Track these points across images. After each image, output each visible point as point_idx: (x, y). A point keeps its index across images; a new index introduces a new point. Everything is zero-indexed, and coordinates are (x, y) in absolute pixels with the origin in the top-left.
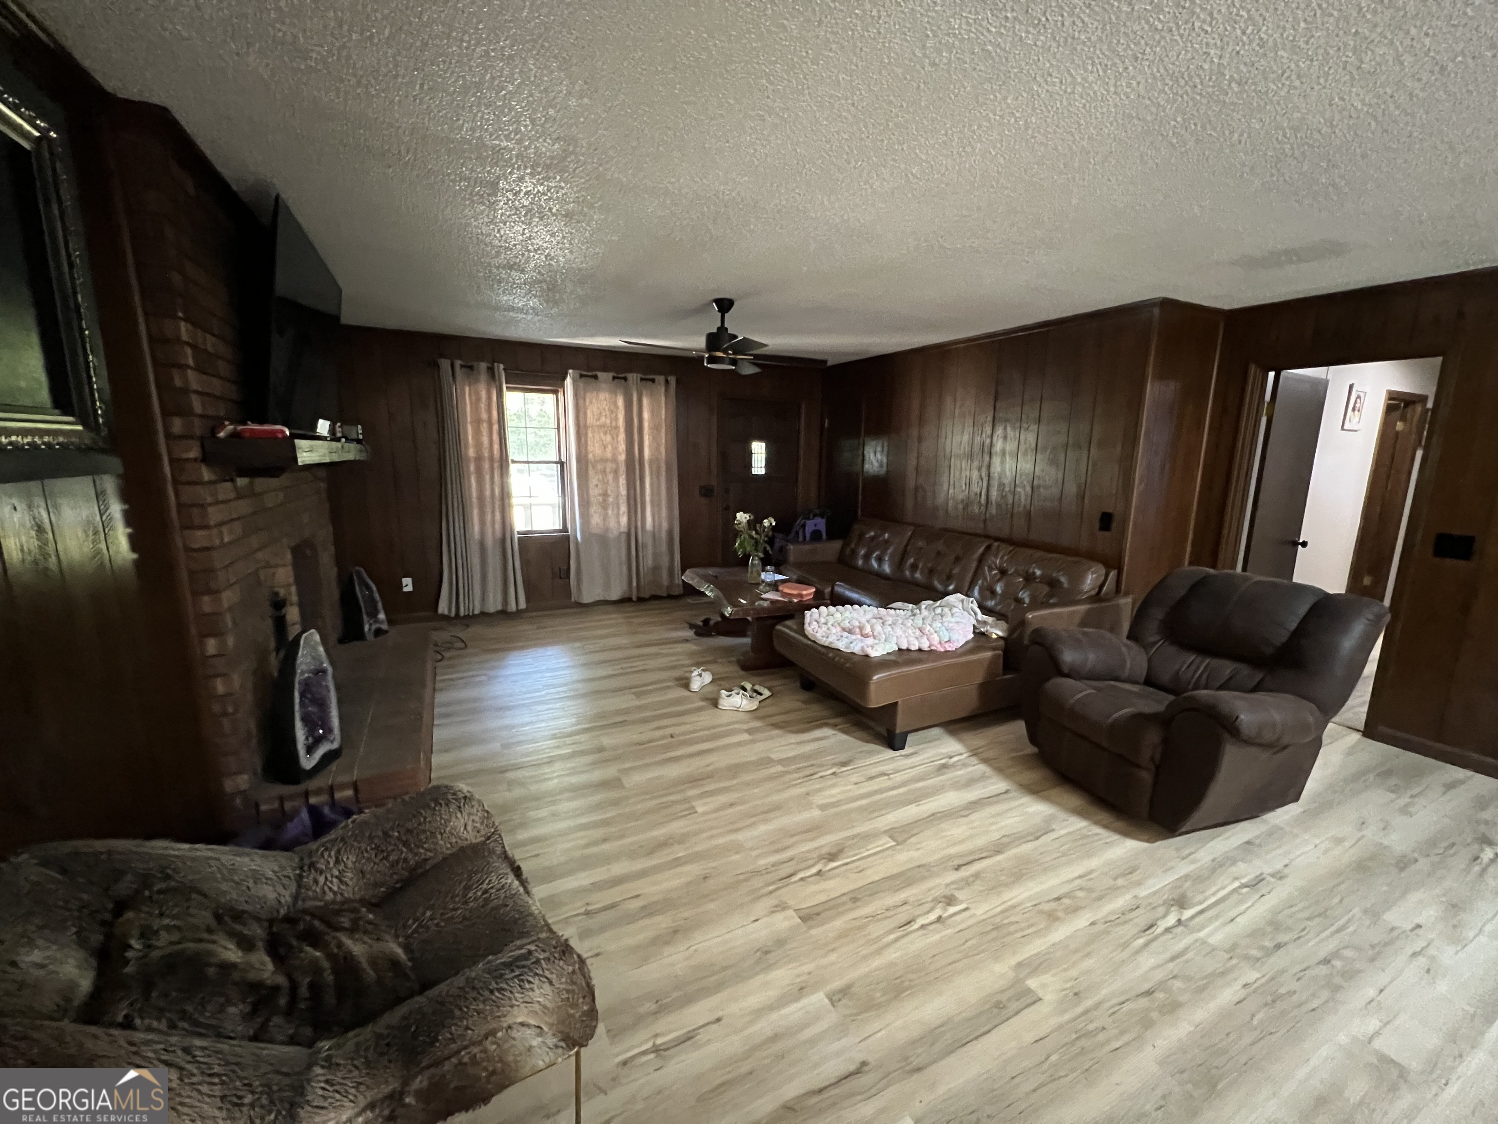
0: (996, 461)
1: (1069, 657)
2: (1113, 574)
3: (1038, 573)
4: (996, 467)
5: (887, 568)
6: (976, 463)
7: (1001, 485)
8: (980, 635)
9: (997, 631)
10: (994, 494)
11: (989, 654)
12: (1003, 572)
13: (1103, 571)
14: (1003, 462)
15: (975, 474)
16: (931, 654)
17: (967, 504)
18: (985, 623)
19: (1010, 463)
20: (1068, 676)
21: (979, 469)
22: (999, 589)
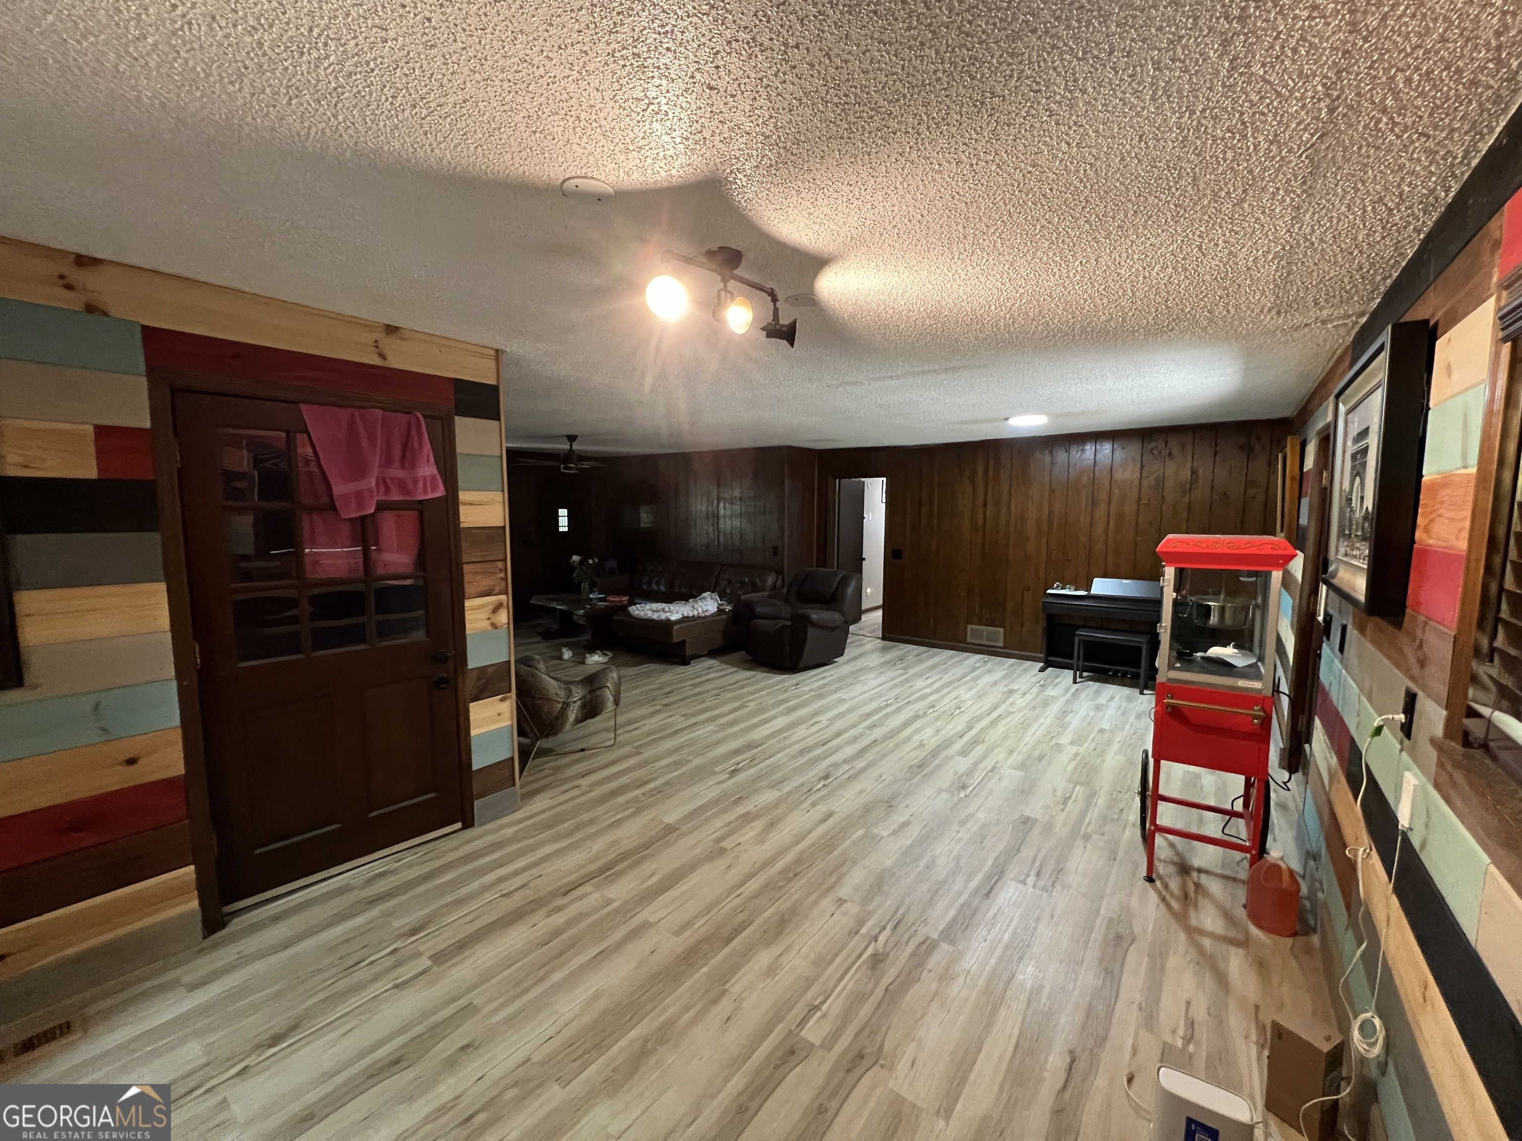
0: (721, 521)
1: (759, 610)
2: (780, 577)
3: (747, 580)
4: (722, 525)
5: (663, 588)
6: (710, 523)
7: (725, 535)
8: (720, 611)
9: (728, 608)
10: (722, 539)
11: (725, 616)
12: (730, 582)
13: (775, 576)
14: (725, 521)
15: (711, 528)
16: (699, 618)
17: (707, 546)
18: (722, 605)
19: (728, 522)
20: (759, 618)
21: (713, 525)
22: (728, 591)
